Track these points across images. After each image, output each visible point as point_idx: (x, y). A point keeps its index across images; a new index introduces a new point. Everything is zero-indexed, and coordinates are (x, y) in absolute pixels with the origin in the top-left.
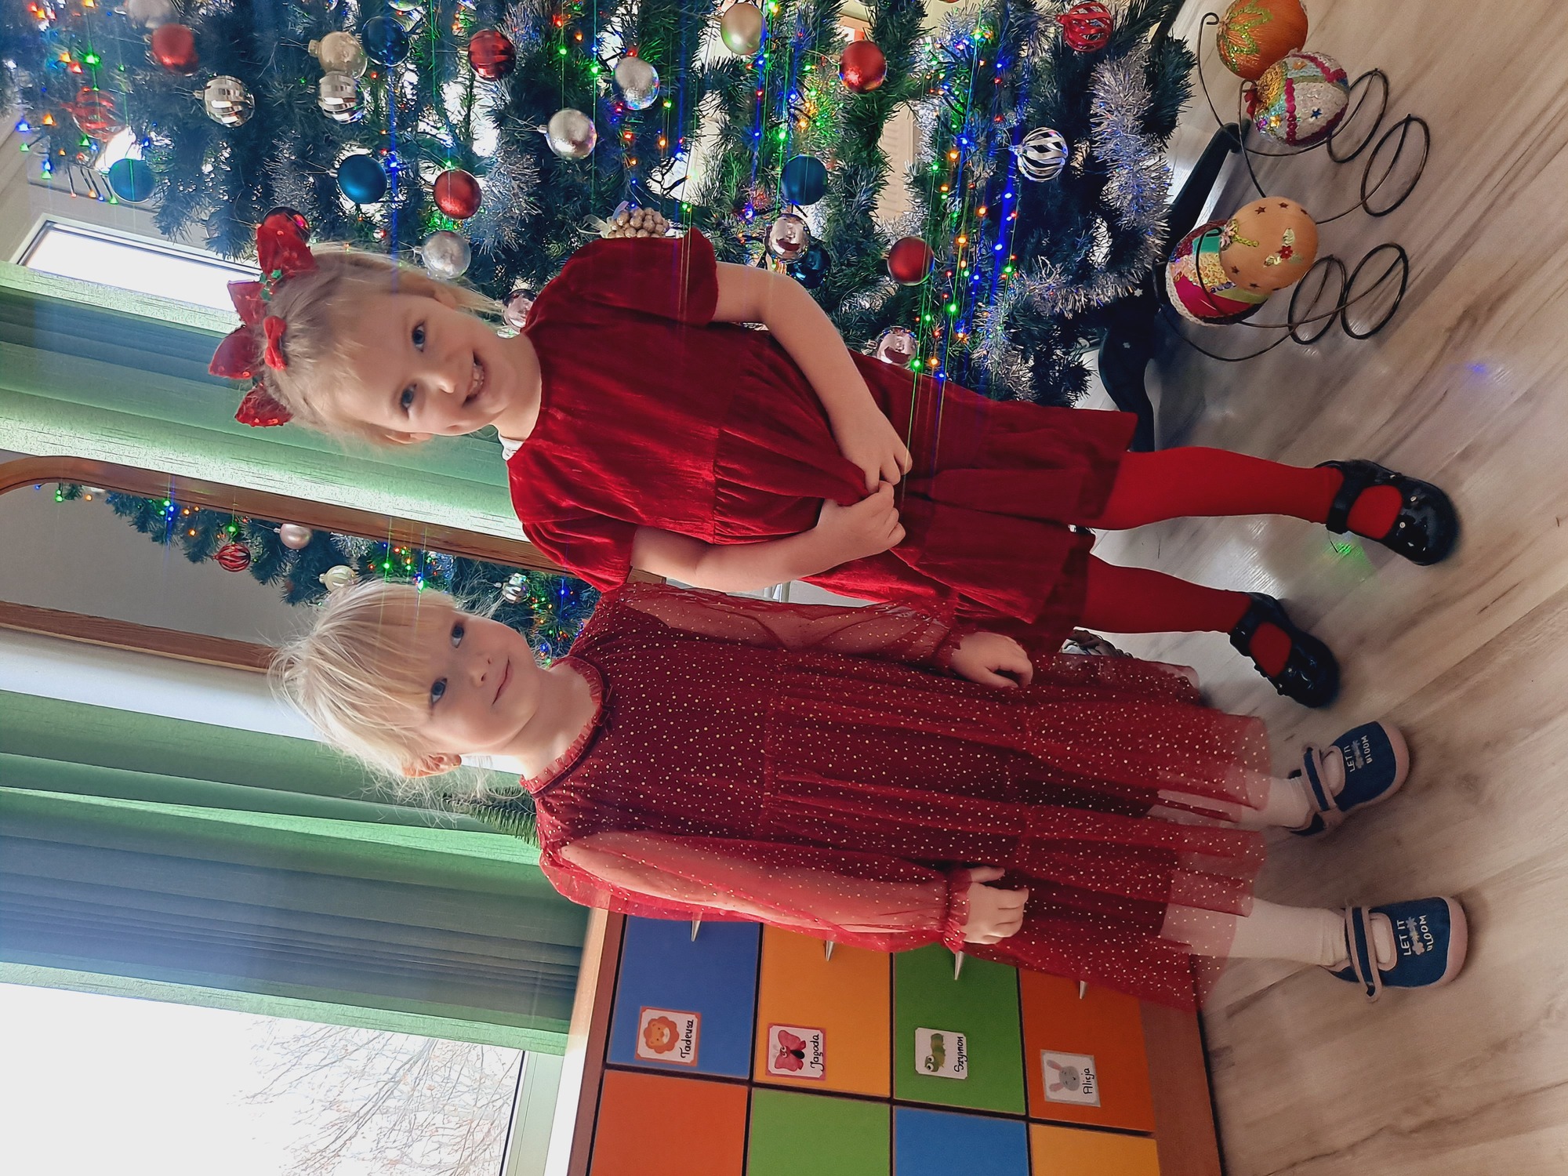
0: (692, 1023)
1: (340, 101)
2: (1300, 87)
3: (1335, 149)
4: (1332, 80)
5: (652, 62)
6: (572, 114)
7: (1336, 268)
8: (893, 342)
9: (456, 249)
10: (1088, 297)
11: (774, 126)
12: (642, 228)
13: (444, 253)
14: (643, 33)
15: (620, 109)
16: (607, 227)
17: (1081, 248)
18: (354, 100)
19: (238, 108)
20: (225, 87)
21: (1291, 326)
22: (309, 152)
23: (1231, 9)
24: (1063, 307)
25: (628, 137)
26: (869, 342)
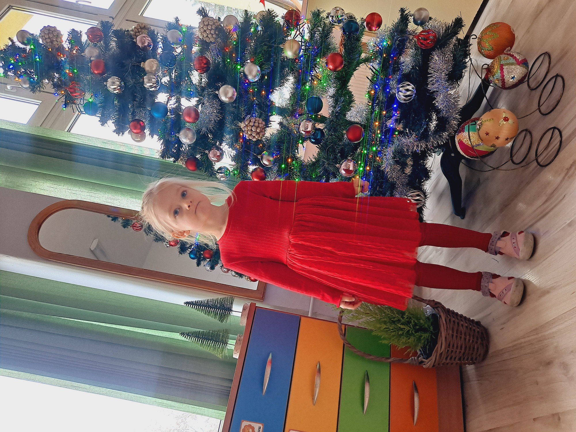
0: (260, 427)
1: (152, 84)
2: (506, 68)
3: (530, 84)
4: (520, 64)
5: (260, 63)
6: (228, 87)
7: (528, 134)
8: (346, 165)
9: (190, 135)
10: (427, 145)
11: (304, 84)
12: (254, 125)
13: (186, 136)
14: (255, 53)
15: (247, 81)
16: (242, 125)
17: (423, 126)
18: (156, 83)
19: (119, 88)
20: (114, 81)
21: (512, 156)
22: (141, 102)
23: (482, 33)
24: (416, 149)
25: (251, 91)
26: (337, 165)
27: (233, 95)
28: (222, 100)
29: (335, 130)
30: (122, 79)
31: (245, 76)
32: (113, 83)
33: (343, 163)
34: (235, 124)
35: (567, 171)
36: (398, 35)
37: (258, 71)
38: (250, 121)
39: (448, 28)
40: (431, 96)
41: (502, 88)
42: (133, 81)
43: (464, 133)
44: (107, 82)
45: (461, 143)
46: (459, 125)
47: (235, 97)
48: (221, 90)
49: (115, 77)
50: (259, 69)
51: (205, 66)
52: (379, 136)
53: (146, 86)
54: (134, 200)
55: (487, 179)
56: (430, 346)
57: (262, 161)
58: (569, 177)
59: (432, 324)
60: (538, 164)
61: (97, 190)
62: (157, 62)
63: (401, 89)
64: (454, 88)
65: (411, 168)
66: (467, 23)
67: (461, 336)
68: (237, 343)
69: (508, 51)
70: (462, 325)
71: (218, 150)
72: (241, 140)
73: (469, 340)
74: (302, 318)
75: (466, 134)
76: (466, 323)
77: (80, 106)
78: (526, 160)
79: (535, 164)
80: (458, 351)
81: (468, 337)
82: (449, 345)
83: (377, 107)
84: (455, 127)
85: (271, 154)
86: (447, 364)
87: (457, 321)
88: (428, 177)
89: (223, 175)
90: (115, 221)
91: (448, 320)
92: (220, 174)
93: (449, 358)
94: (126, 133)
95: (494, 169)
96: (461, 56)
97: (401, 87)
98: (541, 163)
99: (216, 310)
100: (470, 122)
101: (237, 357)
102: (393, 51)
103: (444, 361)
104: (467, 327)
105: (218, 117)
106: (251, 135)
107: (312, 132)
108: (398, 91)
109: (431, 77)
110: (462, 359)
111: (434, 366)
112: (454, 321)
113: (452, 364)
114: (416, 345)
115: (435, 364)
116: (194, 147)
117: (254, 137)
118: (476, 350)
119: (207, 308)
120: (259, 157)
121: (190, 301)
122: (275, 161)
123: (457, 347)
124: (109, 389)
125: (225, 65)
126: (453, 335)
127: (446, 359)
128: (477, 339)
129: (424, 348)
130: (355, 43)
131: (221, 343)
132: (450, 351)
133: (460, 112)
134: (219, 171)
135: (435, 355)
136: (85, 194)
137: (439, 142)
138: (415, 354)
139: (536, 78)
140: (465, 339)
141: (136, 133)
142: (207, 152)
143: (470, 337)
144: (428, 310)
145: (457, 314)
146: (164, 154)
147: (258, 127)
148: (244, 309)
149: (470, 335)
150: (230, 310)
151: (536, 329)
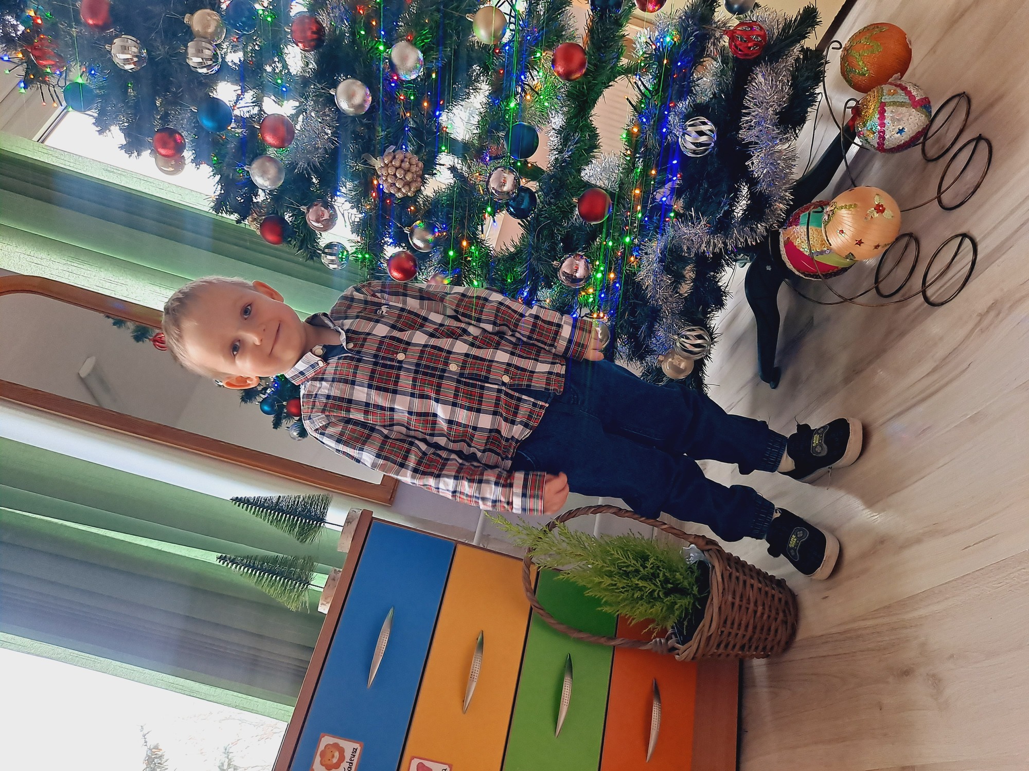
0: (356, 750)
1: (200, 60)
2: (889, 110)
3: (926, 150)
4: (916, 107)
5: (424, 45)
6: (354, 83)
7: (913, 245)
8: (571, 265)
9: (272, 171)
10: (725, 244)
11: (507, 98)
12: (400, 167)
13: (264, 173)
14: (416, 24)
15: (395, 78)
16: (378, 163)
17: (723, 207)
18: (211, 60)
19: (135, 59)
20: (127, 44)
21: (877, 281)
22: (180, 93)
23: (852, 39)
24: (705, 249)
25: (402, 98)
26: (555, 262)
27: (365, 101)
28: (342, 109)
29: (557, 196)
30: (144, 42)
31: (392, 66)
32: (124, 49)
33: (565, 259)
34: (363, 159)
35: (980, 320)
36: (695, 24)
37: (419, 60)
38: (394, 158)
39: (788, 25)
40: (744, 151)
41: (878, 149)
42: (165, 48)
43: (798, 227)
44: (111, 44)
45: (789, 245)
46: (788, 212)
47: (367, 106)
48: (341, 87)
49: (130, 37)
50: (421, 56)
51: (315, 36)
52: (640, 215)
53: (191, 64)
54: (157, 289)
55: (828, 319)
56: (690, 621)
57: (412, 239)
58: (982, 331)
59: (697, 580)
60: (926, 299)
61: (83, 262)
62: (217, 18)
63: (689, 129)
64: (787, 140)
65: (692, 284)
66: (826, 19)
67: (748, 606)
68: (328, 585)
69: (896, 79)
70: (752, 586)
71: (326, 208)
72: (374, 194)
73: (763, 614)
74: (459, 547)
75: (800, 229)
76: (760, 582)
77: (57, 89)
78: (902, 292)
79: (921, 299)
80: (741, 633)
81: (760, 608)
82: (725, 622)
83: (640, 161)
84: (781, 215)
85: (430, 228)
86: (720, 655)
87: (742, 578)
88: (720, 304)
89: (333, 258)
90: (119, 327)
91: (726, 574)
92: (329, 257)
93: (722, 646)
94: (146, 153)
95: (846, 300)
96: (808, 79)
97: (690, 126)
98: (932, 299)
99: (294, 519)
100: (812, 207)
101: (326, 612)
102: (682, 55)
103: (714, 650)
104: (760, 589)
105: (333, 144)
106: (394, 184)
107: (513, 193)
108: (684, 134)
109: (749, 114)
110: (747, 647)
111: (693, 658)
112: (737, 578)
113: (728, 655)
114: (665, 618)
115: (696, 656)
116: (277, 197)
117: (399, 189)
118: (772, 632)
119: (277, 513)
120: (406, 230)
121: (244, 497)
122: (436, 243)
123: (740, 625)
124: (70, 651)
125: (353, 42)
126: (733, 604)
127: (718, 646)
128: (777, 614)
129: (680, 623)
130: (612, 29)
131: (296, 583)
132: (726, 633)
133: (794, 188)
134: (326, 250)
135: (699, 636)
136: (60, 268)
137: (749, 241)
138: (663, 633)
139: (938, 140)
140: (755, 612)
141: (163, 155)
142: (303, 208)
143: (764, 609)
144: (693, 554)
145: (744, 564)
146: (219, 205)
147: (409, 171)
148: (348, 521)
149: (764, 605)
150: (321, 520)
151: (889, 607)
